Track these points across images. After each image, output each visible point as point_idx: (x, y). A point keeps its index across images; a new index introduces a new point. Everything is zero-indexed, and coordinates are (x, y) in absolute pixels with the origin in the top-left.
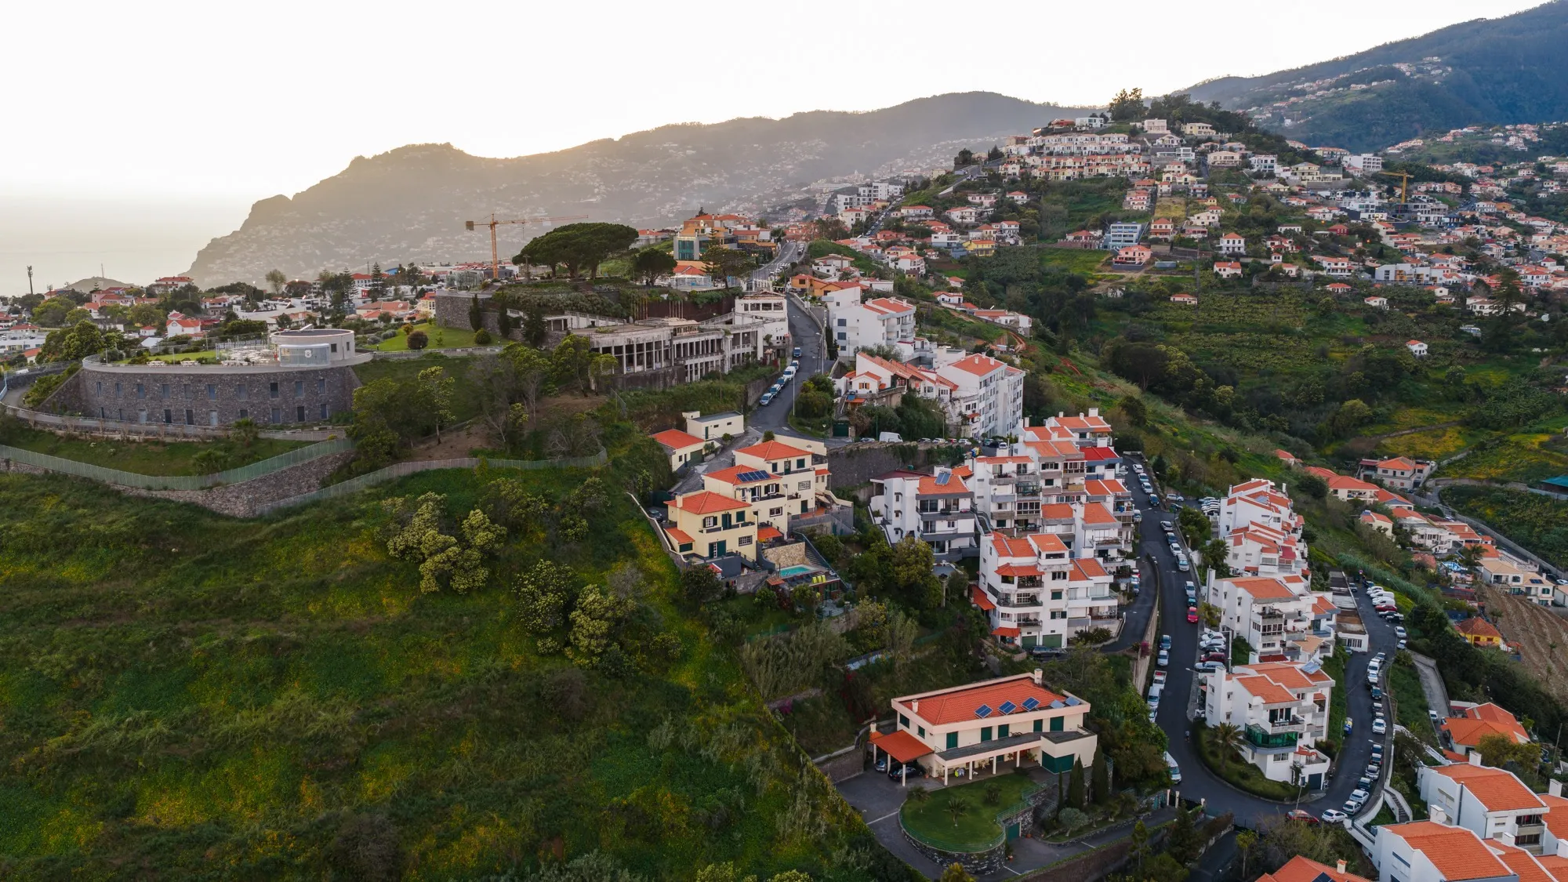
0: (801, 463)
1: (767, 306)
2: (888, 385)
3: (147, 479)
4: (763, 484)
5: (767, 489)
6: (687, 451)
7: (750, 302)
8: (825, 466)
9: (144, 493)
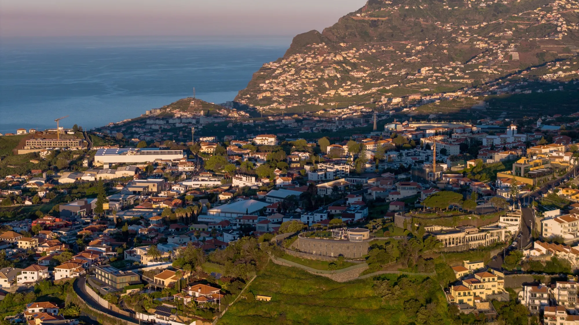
0: (493, 279)
1: (512, 220)
2: (545, 253)
3: (317, 270)
4: (479, 284)
5: (480, 286)
6: (462, 273)
7: (505, 218)
8: (503, 281)
9: (316, 274)
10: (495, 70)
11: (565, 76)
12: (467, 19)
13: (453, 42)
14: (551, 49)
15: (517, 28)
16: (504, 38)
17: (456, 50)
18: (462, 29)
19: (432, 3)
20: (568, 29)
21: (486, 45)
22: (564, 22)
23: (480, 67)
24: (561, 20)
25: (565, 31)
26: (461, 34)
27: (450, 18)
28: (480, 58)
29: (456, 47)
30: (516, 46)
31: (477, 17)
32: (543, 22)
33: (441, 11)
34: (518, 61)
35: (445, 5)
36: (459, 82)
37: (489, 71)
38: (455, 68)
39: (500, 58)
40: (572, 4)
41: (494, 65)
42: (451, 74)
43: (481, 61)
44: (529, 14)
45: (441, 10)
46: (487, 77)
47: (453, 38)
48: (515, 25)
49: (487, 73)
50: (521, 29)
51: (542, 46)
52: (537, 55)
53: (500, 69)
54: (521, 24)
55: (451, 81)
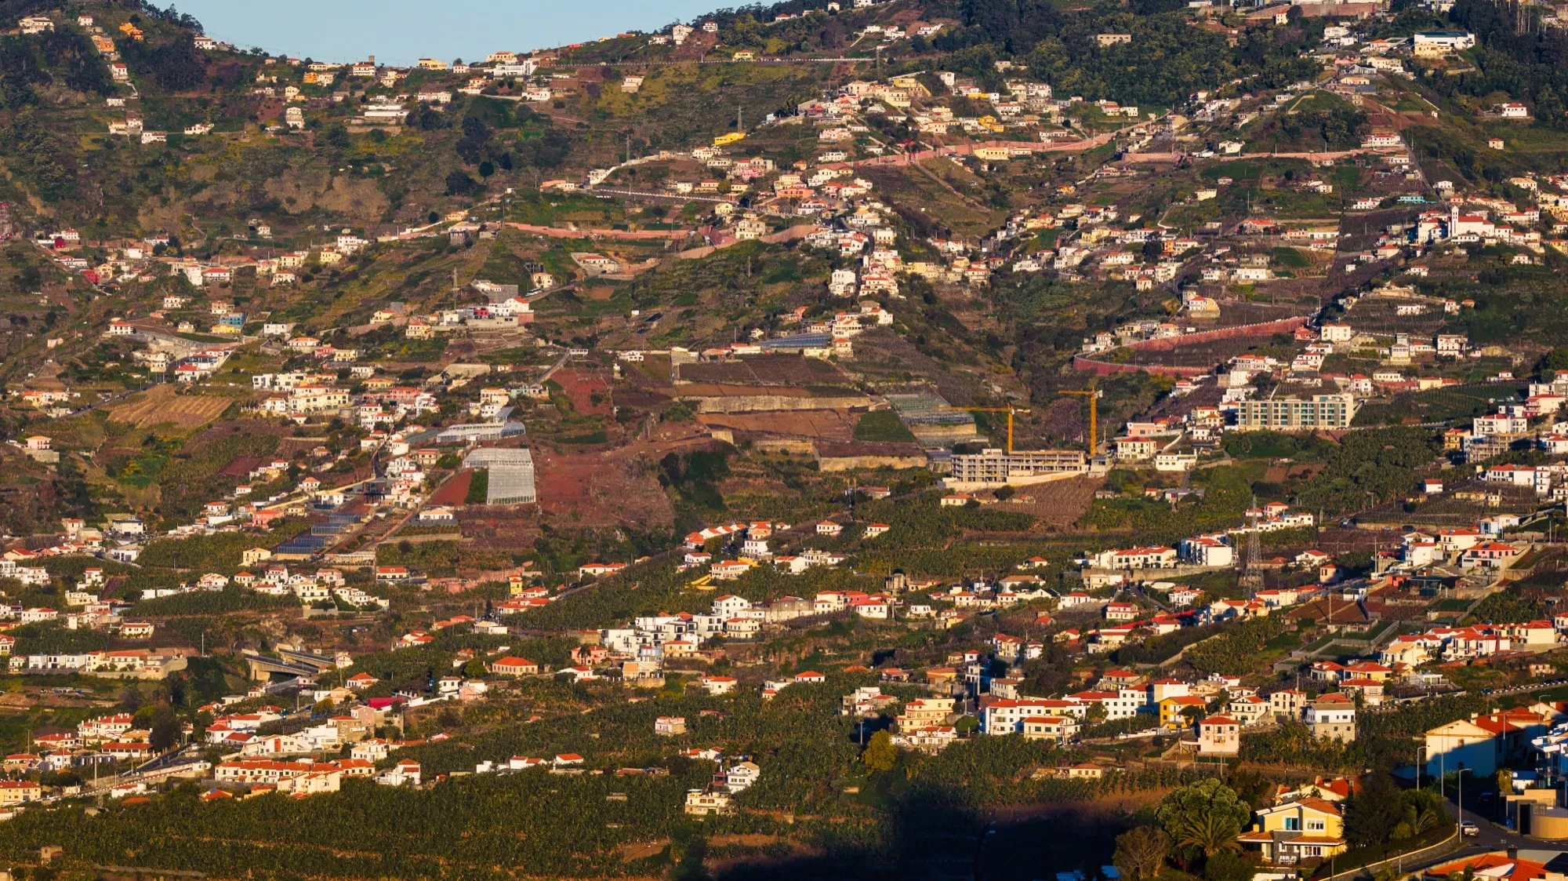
10: (357, 579)
11: (762, 633)
12: (269, 210)
13: (111, 376)
14: (778, 424)
15: (565, 274)
16: (465, 346)
17: (116, 432)
18: (181, 284)
19: (29, 98)
20: (909, 284)
21: (339, 398)
22: (887, 235)
23: (250, 557)
24: (865, 216)
25: (883, 299)
26: (174, 317)
27: (153, 200)
28: (262, 492)
29: (120, 415)
30: (517, 409)
31: (341, 197)
32: (749, 230)
33: (91, 157)
34: (527, 511)
35: (120, 115)
36: (74, 677)
37: (308, 589)
38: (69, 572)
39: (397, 495)
40: (963, 107)
41: (350, 547)
42: (33, 615)
43: (264, 513)
44: (657, 175)
45: (86, 144)
46: (292, 629)
47: (109, 350)
48: (557, 256)
49: (291, 600)
50: (595, 281)
51: (709, 405)
52: (671, 470)
53: (392, 576)
54: (600, 248)
55: (16, 662)
